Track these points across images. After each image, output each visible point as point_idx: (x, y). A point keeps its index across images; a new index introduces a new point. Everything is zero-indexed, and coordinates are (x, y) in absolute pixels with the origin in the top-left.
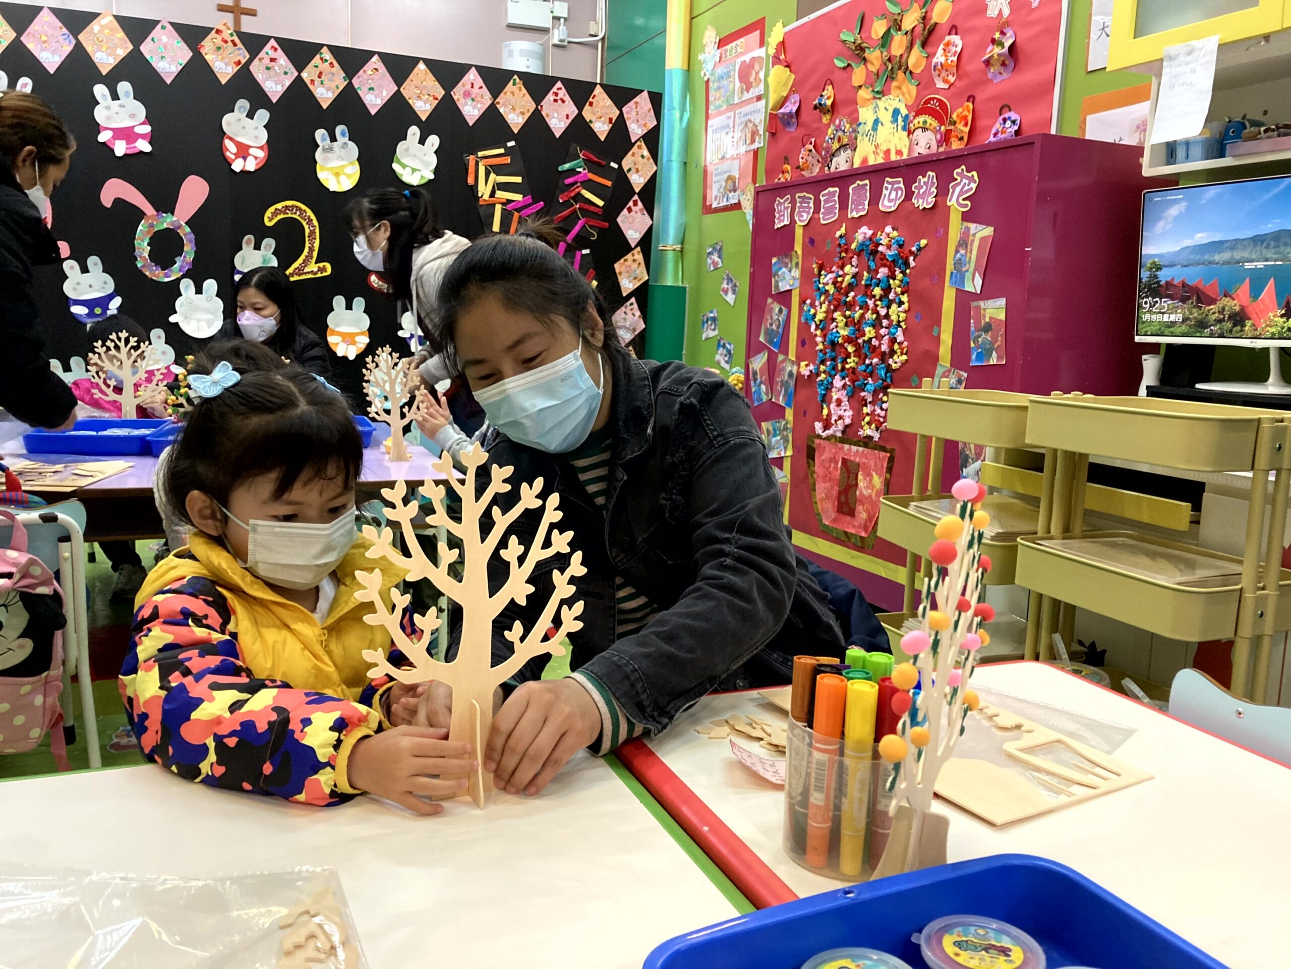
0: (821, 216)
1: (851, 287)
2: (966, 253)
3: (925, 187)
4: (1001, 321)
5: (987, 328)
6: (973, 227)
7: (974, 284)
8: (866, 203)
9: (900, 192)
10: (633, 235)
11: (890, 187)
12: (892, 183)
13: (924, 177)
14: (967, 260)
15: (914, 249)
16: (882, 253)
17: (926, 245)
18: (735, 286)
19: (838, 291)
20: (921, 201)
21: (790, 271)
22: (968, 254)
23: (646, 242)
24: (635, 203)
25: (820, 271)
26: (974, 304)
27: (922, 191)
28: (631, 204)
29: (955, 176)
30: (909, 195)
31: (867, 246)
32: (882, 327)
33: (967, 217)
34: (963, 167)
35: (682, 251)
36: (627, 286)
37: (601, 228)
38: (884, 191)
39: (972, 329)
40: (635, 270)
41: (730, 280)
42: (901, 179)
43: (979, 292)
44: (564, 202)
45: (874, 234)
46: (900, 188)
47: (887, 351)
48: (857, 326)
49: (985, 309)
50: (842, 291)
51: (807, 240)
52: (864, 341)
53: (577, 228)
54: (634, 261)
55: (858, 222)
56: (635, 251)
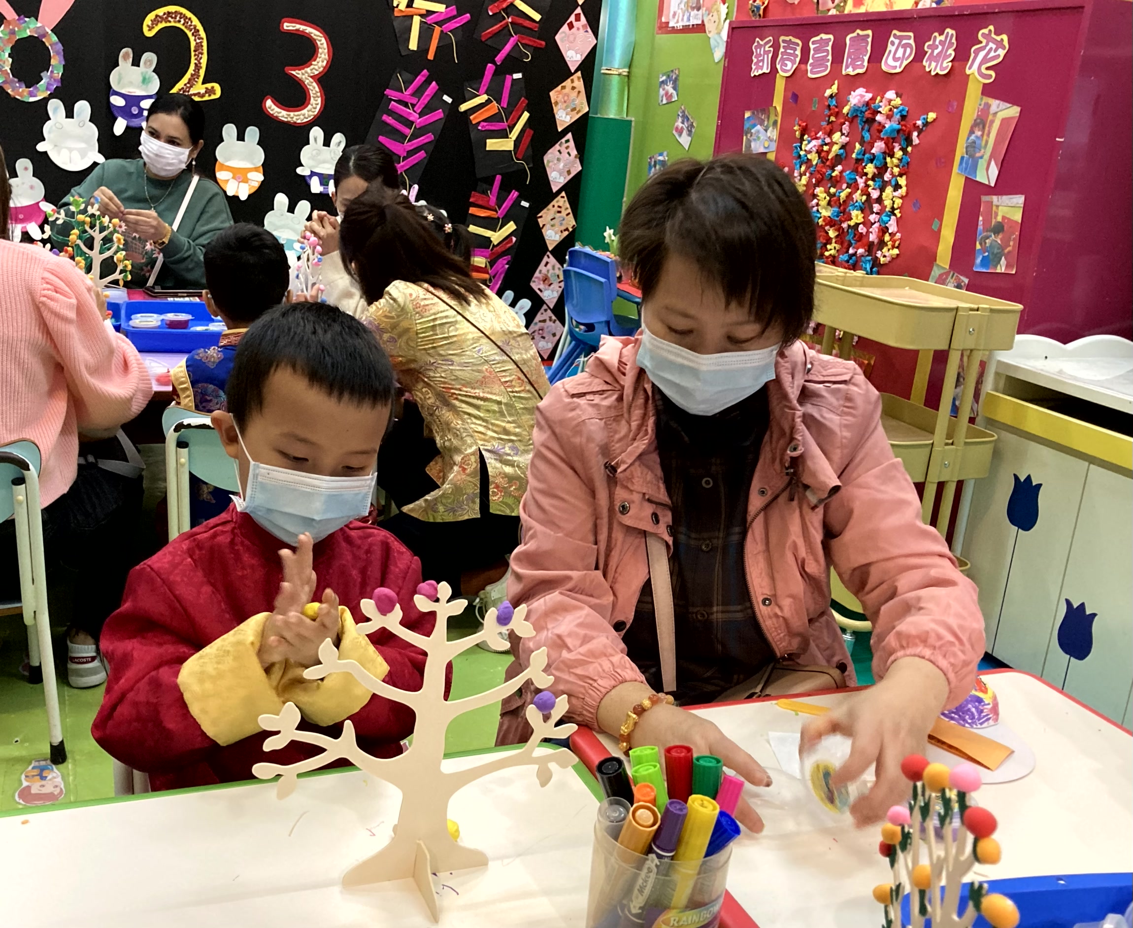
0: (809, 68)
1: (838, 159)
2: (982, 135)
3: (940, 48)
4: (1016, 222)
5: (999, 229)
6: (995, 104)
7: (987, 174)
8: (866, 58)
9: (908, 50)
10: (573, 57)
11: (897, 41)
12: (900, 38)
13: (941, 34)
14: (983, 143)
15: (919, 123)
16: (880, 123)
17: (935, 120)
18: (692, 125)
19: (823, 162)
20: (933, 64)
21: (766, 131)
22: (985, 137)
23: (588, 66)
24: (578, 18)
25: (802, 135)
26: (984, 198)
27: (936, 52)
28: (572, 18)
29: (980, 38)
30: (920, 55)
31: (862, 112)
32: (872, 212)
33: (988, 91)
34: (991, 27)
35: (628, 76)
36: (563, 119)
37: (536, 49)
38: (889, 46)
39: (980, 227)
40: (574, 100)
41: (685, 118)
42: (911, 34)
43: (993, 185)
44: (494, 14)
45: (873, 99)
46: (909, 45)
47: (876, 241)
48: (843, 208)
49: (997, 206)
50: (828, 163)
51: (790, 94)
52: (849, 226)
53: (508, 48)
54: (573, 88)
55: (853, 82)
56: (575, 77)
